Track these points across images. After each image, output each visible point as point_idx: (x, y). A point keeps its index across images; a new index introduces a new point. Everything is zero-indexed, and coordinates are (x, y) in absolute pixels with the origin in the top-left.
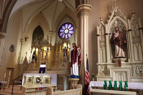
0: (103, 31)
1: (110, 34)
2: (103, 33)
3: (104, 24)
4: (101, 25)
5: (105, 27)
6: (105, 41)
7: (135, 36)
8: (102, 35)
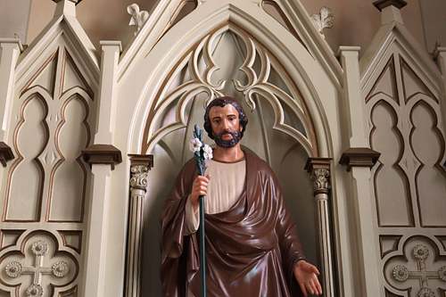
0: (64, 112)
1: (143, 160)
2: (65, 139)
3: (88, 45)
4: (52, 41)
5: (97, 76)
6: (79, 234)
7: (406, 233)
8: (49, 160)
